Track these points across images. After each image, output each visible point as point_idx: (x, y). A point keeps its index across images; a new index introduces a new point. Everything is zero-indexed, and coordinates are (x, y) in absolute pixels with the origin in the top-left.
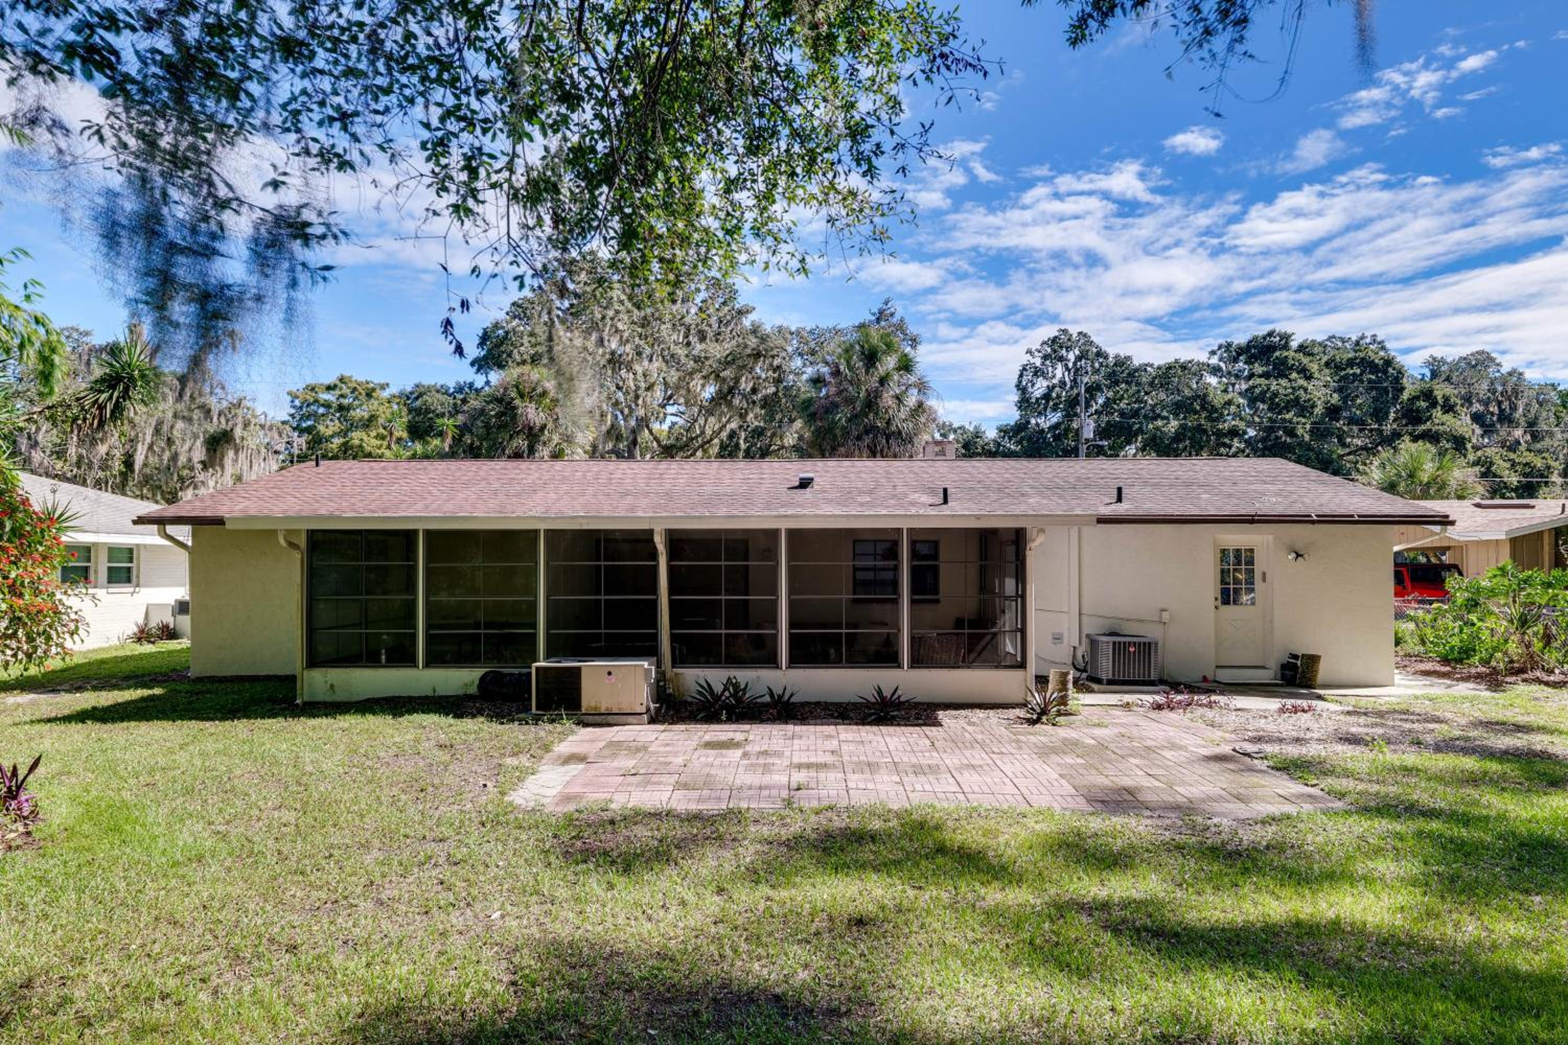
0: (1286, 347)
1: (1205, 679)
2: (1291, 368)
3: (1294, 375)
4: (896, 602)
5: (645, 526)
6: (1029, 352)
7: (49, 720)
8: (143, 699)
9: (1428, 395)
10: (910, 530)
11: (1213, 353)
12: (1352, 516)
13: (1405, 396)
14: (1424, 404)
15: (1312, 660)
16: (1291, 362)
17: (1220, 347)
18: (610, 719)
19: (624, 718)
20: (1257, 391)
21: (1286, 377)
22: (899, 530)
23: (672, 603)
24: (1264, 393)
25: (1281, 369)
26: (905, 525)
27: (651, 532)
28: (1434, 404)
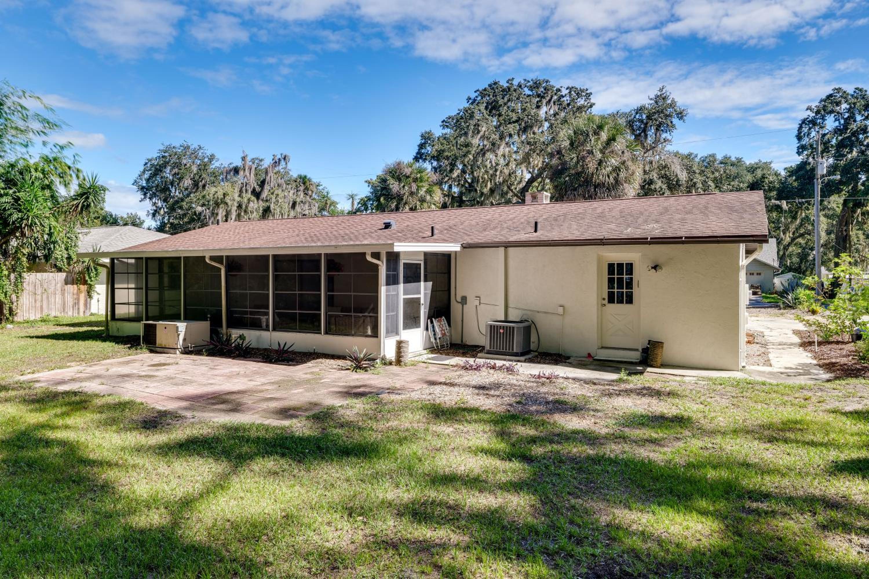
1: (589, 355)
5: (201, 254)
7: (38, 337)
8: (86, 332)
10: (326, 255)
12: (681, 238)
18: (165, 350)
19: (169, 350)
22: (320, 255)
26: (323, 251)
27: (204, 257)
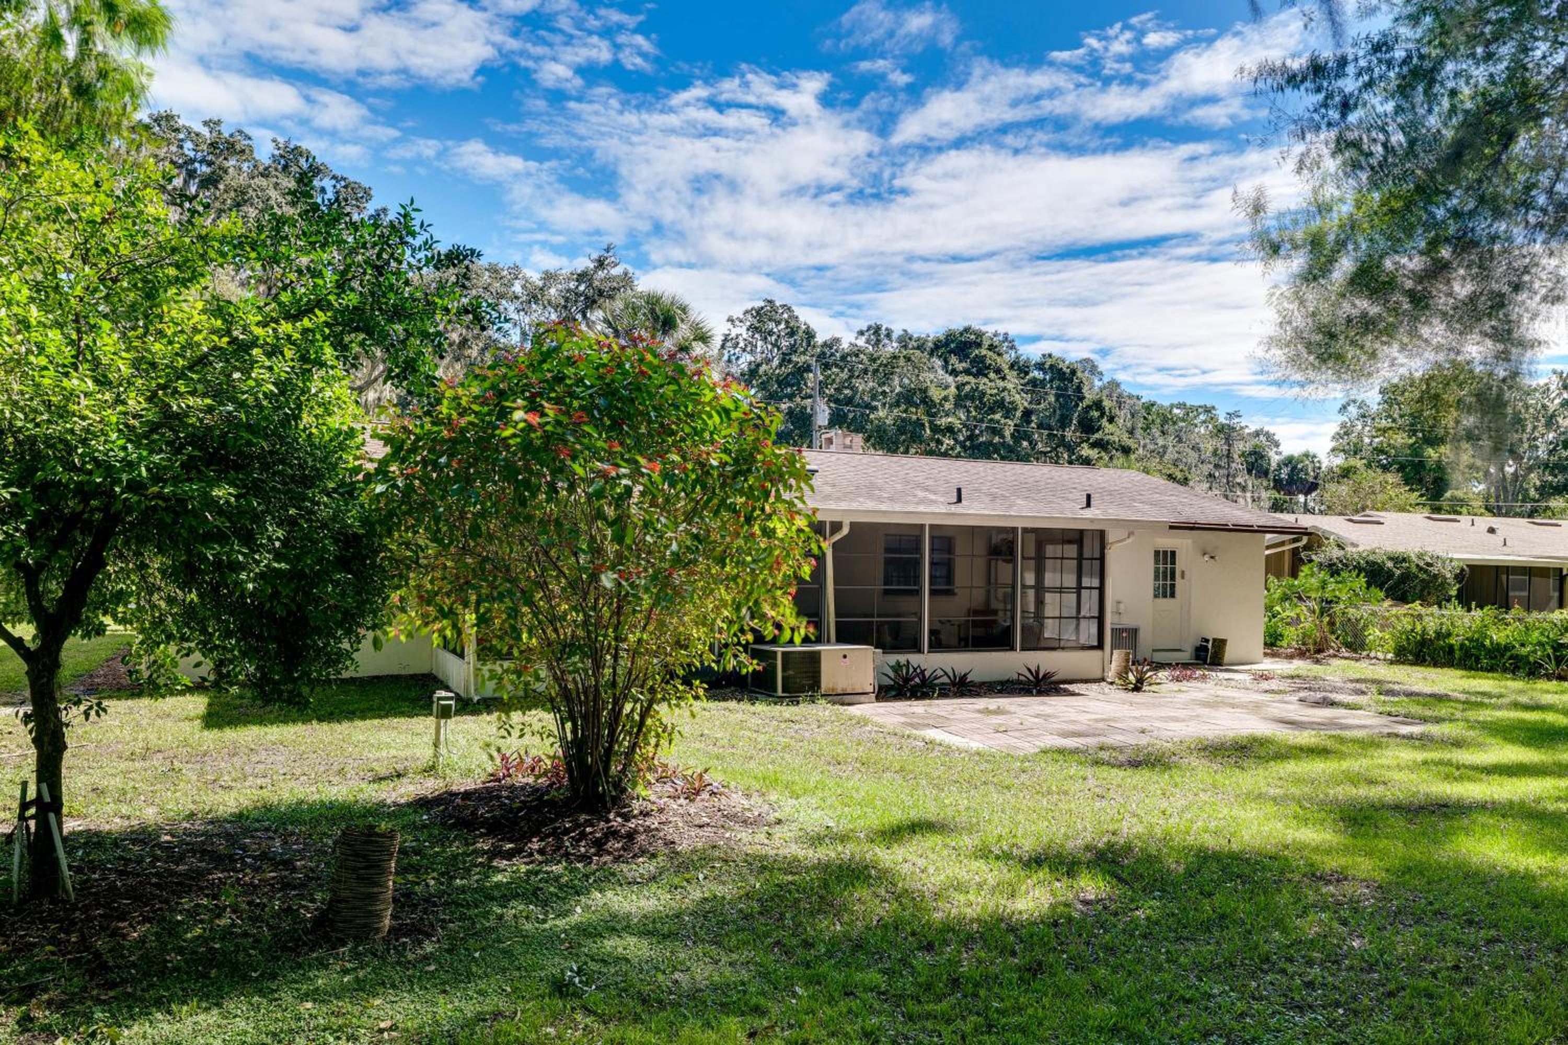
0: (979, 345)
2: (988, 368)
3: (992, 375)
4: (918, 593)
6: (731, 320)
9: (1098, 405)
11: (861, 333)
13: (1086, 403)
14: (1096, 414)
15: (1220, 644)
16: (988, 362)
17: (869, 328)
18: (847, 699)
19: (857, 698)
20: (967, 388)
21: (986, 376)
23: (836, 590)
24: (974, 390)
25: (980, 368)
28: (1103, 415)
